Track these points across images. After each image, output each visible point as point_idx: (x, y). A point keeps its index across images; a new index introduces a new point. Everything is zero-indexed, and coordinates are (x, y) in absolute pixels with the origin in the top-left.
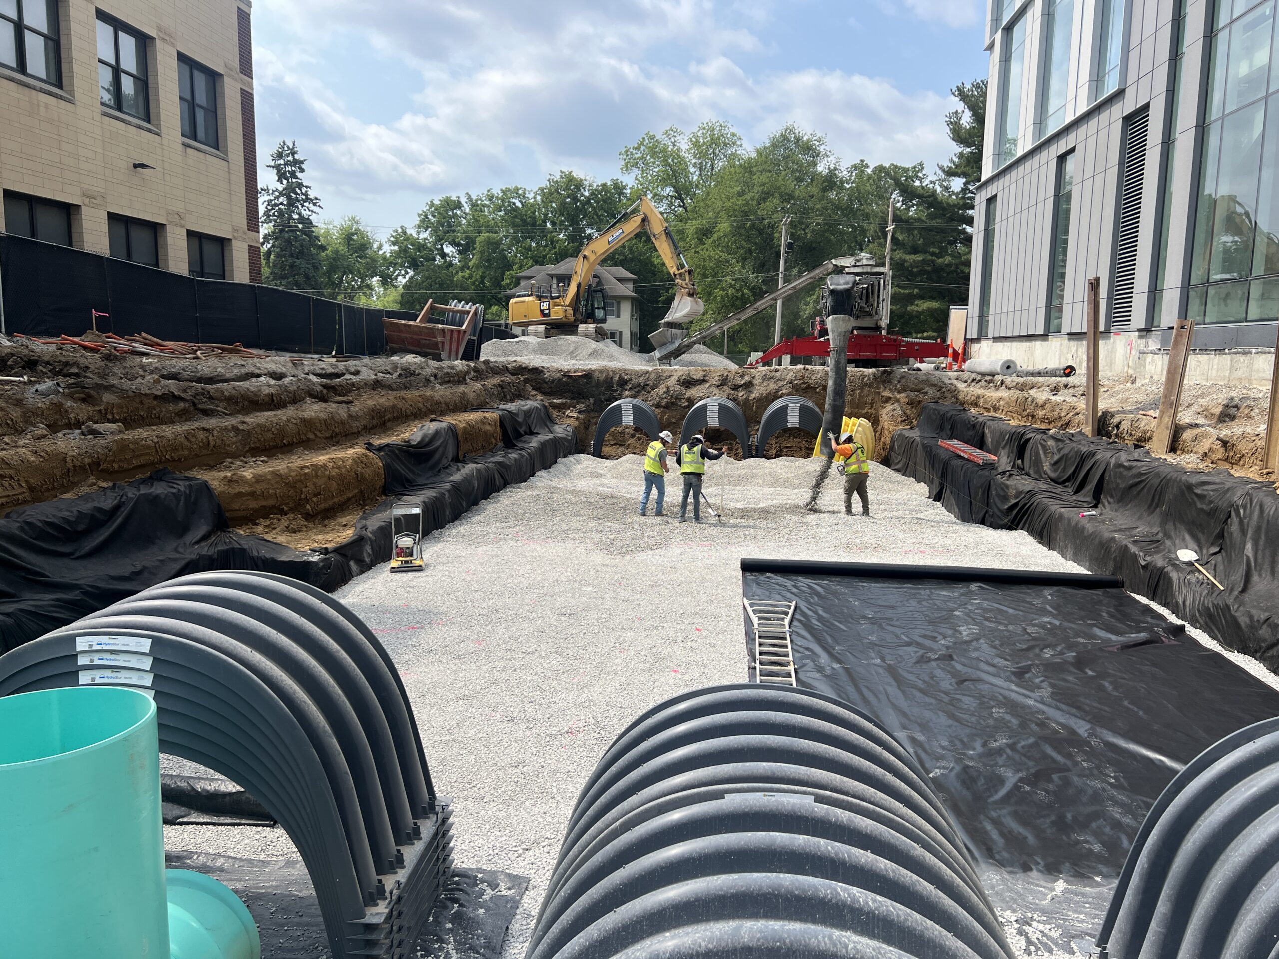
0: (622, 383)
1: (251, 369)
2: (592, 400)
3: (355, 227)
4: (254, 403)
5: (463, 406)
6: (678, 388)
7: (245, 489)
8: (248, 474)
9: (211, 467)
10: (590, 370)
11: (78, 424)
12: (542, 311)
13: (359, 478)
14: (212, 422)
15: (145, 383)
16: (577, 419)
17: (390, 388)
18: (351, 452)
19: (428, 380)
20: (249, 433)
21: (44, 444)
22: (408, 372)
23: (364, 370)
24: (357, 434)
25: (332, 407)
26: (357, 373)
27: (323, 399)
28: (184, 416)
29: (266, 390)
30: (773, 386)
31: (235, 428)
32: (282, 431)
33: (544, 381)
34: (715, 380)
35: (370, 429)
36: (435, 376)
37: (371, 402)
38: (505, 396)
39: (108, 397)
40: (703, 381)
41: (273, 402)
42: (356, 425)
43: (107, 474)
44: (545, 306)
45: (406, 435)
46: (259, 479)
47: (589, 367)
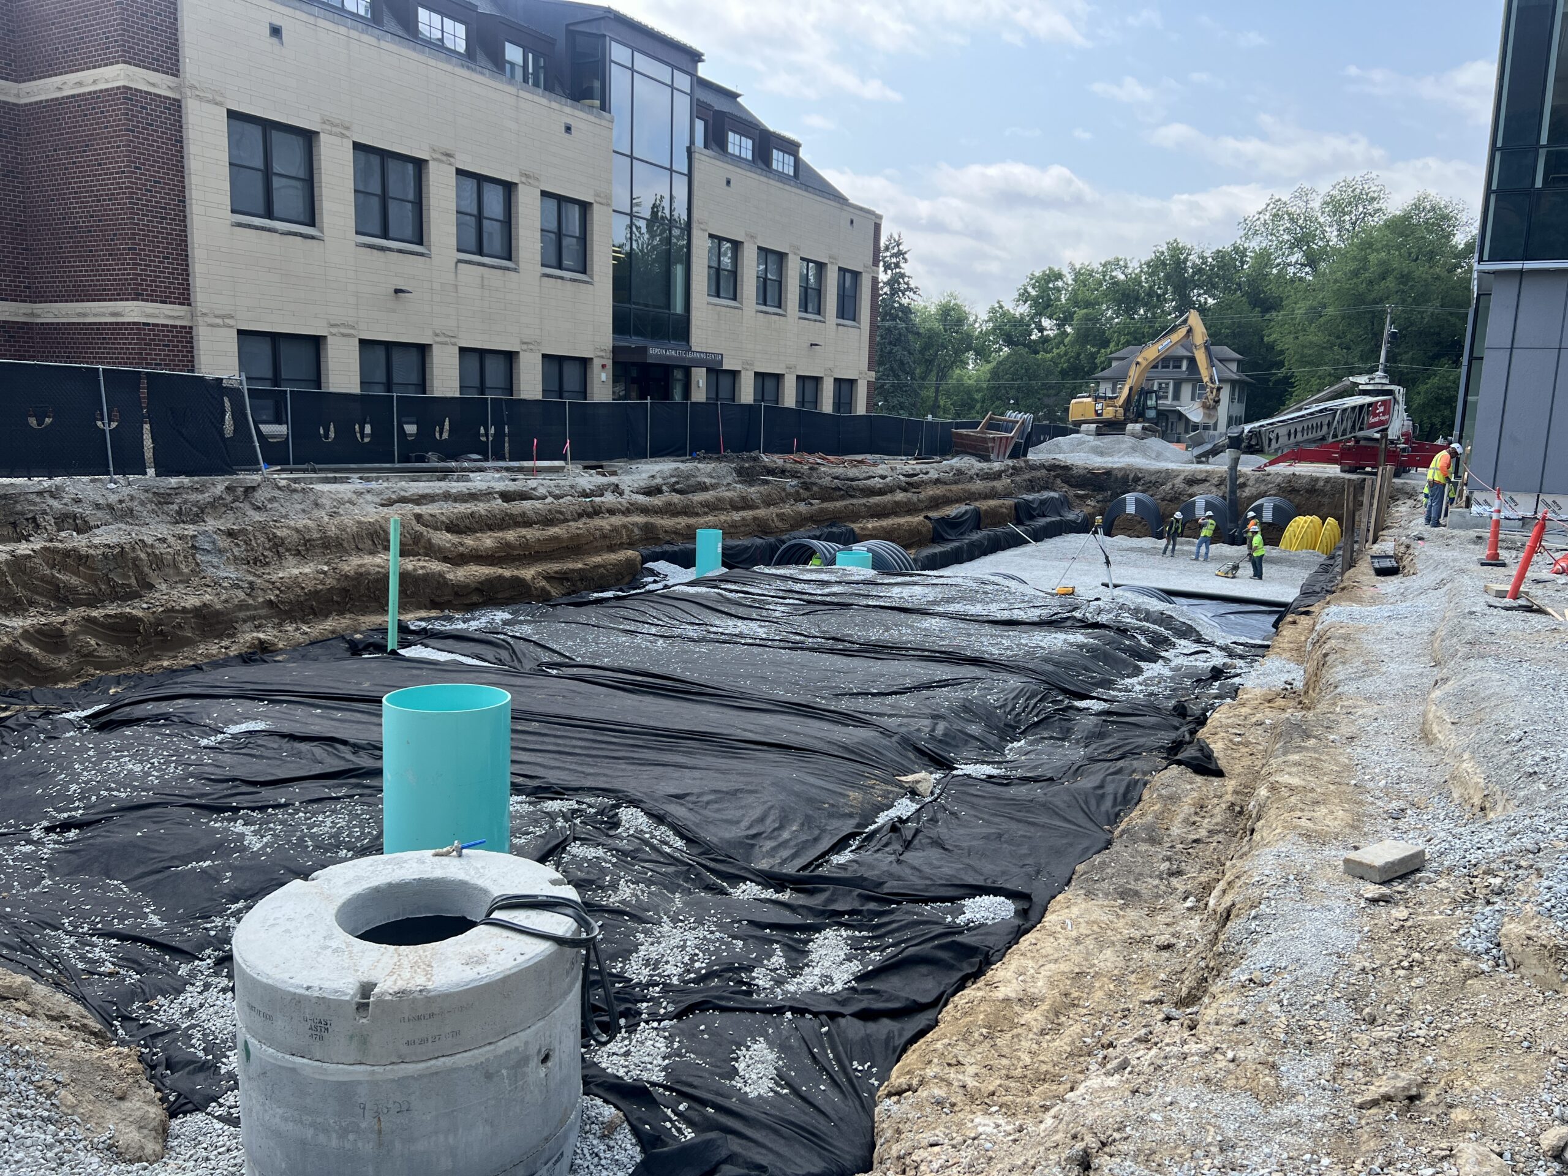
0: (1137, 479)
1: (871, 474)
2: (1109, 493)
3: (953, 302)
4: (871, 492)
5: (992, 494)
6: (1182, 486)
7: (868, 533)
8: (870, 526)
9: (854, 522)
10: (1112, 468)
11: (804, 500)
12: (1096, 411)
13: (919, 533)
14: (854, 501)
15: (826, 481)
16: (1094, 507)
17: (945, 483)
18: (916, 519)
19: (972, 478)
20: (870, 507)
21: (794, 507)
22: (960, 472)
23: (932, 472)
24: (922, 510)
25: (909, 495)
26: (927, 473)
27: (905, 490)
28: (842, 498)
29: (879, 486)
30: (1263, 488)
31: (865, 505)
32: (885, 507)
33: (1072, 476)
34: (1215, 482)
35: (929, 508)
36: (977, 475)
37: (931, 493)
38: (1033, 488)
39: (815, 489)
40: (1205, 480)
41: (881, 492)
42: (922, 505)
43: (815, 522)
44: (1099, 407)
45: (947, 513)
46: (874, 528)
47: (1110, 465)
